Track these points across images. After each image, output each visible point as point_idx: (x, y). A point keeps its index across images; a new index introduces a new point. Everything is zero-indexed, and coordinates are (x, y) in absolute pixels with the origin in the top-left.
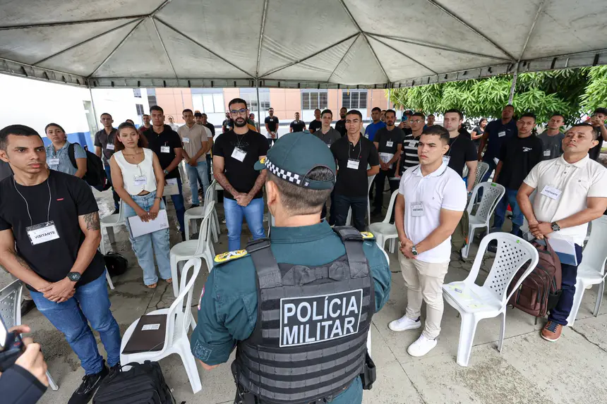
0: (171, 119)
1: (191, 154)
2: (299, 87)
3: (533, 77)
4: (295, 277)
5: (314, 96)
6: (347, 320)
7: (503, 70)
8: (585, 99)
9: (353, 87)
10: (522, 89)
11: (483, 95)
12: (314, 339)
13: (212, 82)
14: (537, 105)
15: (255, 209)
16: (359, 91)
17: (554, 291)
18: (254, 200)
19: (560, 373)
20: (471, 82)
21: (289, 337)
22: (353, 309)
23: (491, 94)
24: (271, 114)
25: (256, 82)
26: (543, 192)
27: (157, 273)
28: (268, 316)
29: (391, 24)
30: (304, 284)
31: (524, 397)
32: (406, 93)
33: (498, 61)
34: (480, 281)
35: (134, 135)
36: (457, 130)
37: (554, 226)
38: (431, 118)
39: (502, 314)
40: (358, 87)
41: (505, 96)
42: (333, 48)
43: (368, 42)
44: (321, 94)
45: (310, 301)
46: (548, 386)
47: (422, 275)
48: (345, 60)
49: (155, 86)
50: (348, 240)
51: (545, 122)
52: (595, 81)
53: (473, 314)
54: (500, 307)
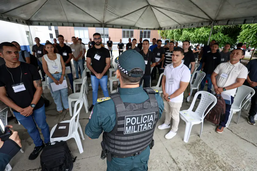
0: (66, 41)
1: (76, 56)
2: (122, 28)
3: (219, 27)
4: (130, 108)
5: (128, 32)
6: (149, 124)
7: (207, 24)
8: (239, 38)
9: (145, 29)
10: (214, 32)
11: (199, 35)
12: (137, 131)
13: (84, 25)
14: (220, 39)
15: (104, 80)
16: (147, 31)
17: (223, 114)
18: (104, 76)
19: (222, 145)
20: (194, 29)
21: (127, 130)
22: (151, 119)
23: (202, 34)
24: (110, 40)
25: (103, 25)
26: (221, 76)
27: (63, 106)
28: (120, 123)
29: (162, 2)
30: (134, 111)
31: (208, 153)
32: (167, 32)
33: (205, 20)
34: (194, 110)
35: (52, 47)
36: (187, 49)
37: (224, 89)
38: (177, 43)
39: (202, 123)
40: (147, 29)
41: (208, 35)
42: (137, 11)
43: (152, 10)
44: (131, 31)
45: (136, 117)
46: (217, 149)
47: (171, 107)
48: (142, 17)
49: (58, 25)
50: (150, 93)
51: (223, 47)
52: (243, 30)
53: (191, 122)
54: (201, 120)
